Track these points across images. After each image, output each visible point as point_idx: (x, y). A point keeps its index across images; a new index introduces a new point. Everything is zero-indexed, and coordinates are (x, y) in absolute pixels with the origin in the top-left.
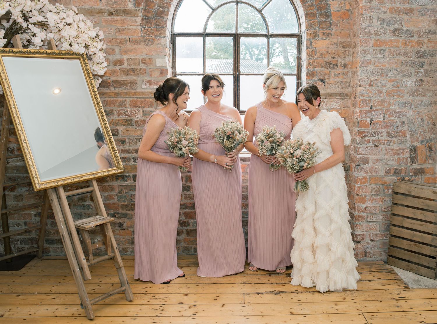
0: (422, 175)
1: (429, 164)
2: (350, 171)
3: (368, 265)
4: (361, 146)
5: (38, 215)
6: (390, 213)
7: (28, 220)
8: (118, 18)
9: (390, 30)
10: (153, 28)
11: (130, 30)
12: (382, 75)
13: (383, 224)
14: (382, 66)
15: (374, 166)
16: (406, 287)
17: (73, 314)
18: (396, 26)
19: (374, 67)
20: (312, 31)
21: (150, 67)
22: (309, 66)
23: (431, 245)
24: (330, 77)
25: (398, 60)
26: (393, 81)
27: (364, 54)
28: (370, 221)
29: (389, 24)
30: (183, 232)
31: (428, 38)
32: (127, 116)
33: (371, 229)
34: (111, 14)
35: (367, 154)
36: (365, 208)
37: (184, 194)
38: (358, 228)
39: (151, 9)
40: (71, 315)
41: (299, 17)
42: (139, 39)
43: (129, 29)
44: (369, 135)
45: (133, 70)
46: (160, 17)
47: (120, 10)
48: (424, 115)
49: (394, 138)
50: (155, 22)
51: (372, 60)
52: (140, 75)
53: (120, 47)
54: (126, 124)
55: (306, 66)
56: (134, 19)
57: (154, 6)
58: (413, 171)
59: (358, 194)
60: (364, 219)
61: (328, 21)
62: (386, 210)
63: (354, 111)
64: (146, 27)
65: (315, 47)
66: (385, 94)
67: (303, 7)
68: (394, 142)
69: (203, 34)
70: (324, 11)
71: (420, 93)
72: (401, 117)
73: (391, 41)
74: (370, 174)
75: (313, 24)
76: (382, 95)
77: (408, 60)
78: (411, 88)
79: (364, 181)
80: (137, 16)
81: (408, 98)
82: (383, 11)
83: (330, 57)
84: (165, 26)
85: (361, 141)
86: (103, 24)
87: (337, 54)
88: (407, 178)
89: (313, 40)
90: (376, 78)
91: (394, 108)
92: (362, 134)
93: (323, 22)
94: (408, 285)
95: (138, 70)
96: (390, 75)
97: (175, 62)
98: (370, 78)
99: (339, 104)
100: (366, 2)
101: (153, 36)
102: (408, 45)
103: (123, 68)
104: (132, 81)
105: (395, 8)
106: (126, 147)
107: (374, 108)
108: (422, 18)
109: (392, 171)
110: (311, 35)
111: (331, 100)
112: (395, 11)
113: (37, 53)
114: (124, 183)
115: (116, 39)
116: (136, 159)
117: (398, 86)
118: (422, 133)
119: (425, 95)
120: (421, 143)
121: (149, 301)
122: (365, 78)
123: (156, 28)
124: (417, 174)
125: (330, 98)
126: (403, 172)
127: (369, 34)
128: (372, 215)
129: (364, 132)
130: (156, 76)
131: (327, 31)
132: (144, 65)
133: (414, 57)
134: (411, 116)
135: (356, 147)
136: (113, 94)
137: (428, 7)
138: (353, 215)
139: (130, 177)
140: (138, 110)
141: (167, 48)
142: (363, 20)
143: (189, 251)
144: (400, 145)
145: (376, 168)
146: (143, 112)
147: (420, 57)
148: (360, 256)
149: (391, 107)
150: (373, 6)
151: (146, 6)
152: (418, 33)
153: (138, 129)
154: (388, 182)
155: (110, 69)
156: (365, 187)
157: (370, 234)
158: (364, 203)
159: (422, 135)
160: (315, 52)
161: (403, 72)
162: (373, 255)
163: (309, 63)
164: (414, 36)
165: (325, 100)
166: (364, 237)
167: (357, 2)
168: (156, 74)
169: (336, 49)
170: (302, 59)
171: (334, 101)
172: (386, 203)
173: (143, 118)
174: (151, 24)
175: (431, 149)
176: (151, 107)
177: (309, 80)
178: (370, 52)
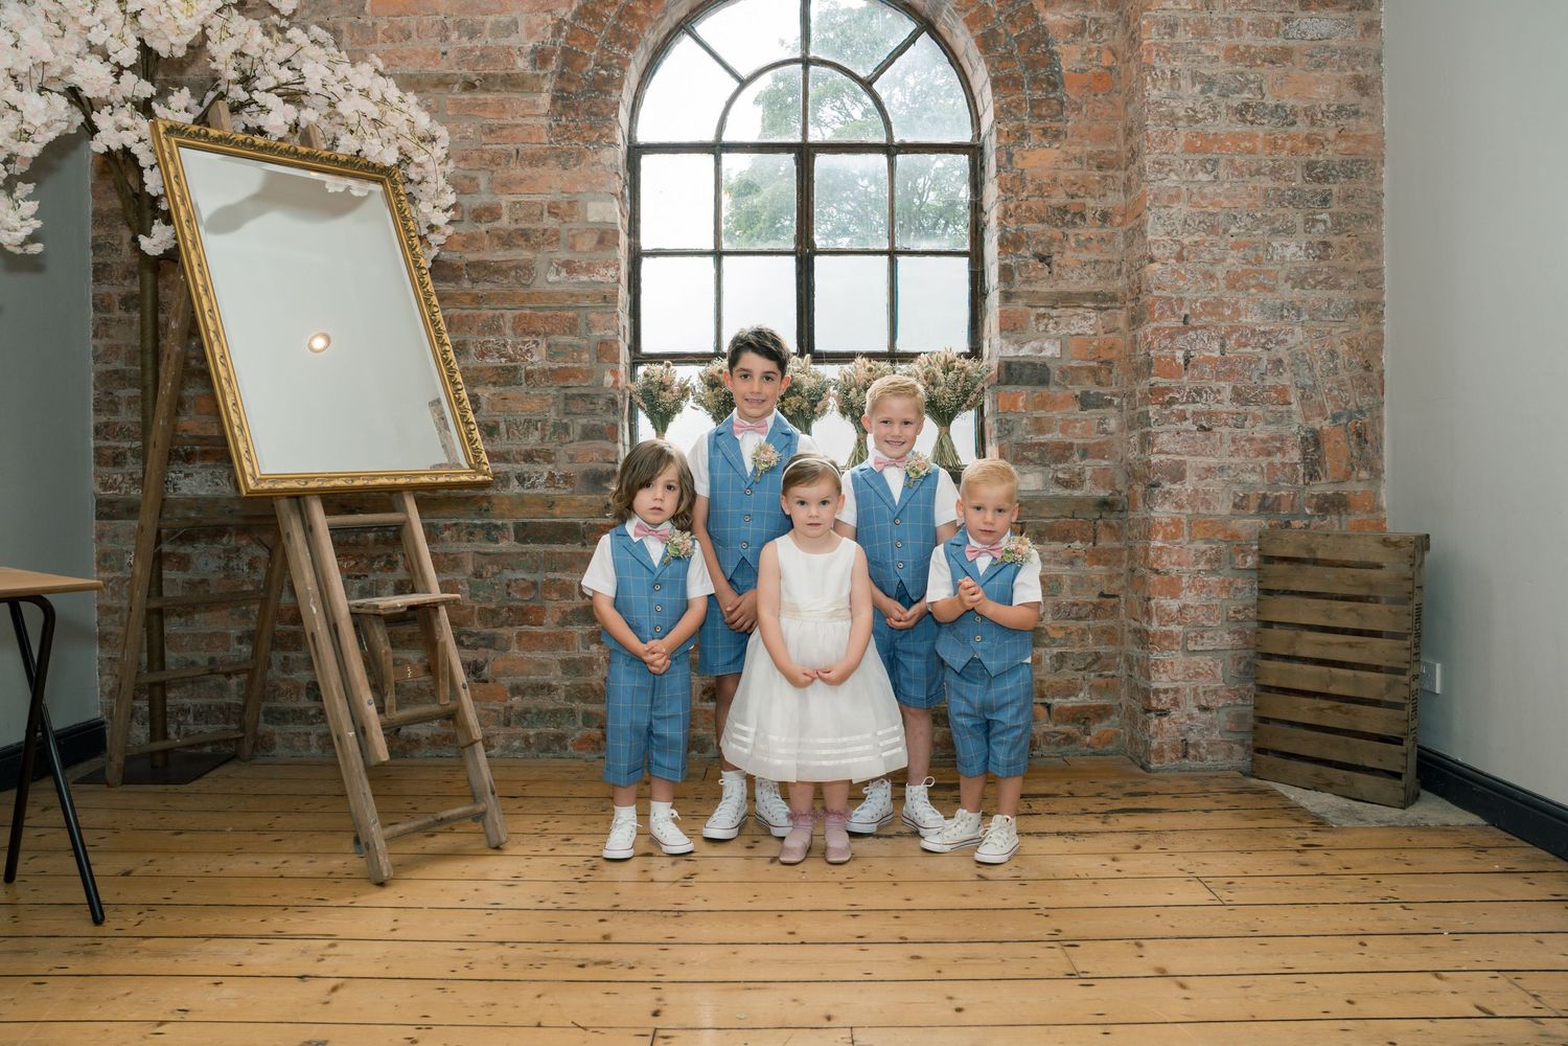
0: (1340, 514)
1: (1359, 481)
2: (1129, 512)
3: (1193, 779)
4: (1159, 429)
5: (249, 637)
6: (1254, 621)
7: (219, 654)
8: (489, 97)
9: (1228, 107)
10: (582, 121)
11: (520, 129)
12: (1212, 230)
13: (1234, 660)
14: (1212, 204)
15: (1201, 486)
16: (1320, 824)
18: (1246, 95)
19: (1188, 209)
20: (1013, 125)
21: (570, 226)
22: (1004, 219)
24: (1064, 248)
25: (1254, 188)
26: (1244, 247)
27: (1159, 171)
28: (1196, 648)
29: (1227, 90)
31: (1337, 126)
32: (503, 360)
34: (470, 86)
35: (1178, 454)
36: (1180, 611)
38: (1161, 670)
39: (576, 73)
41: (973, 98)
42: (542, 152)
43: (517, 125)
44: (1182, 397)
45: (525, 235)
46: (601, 92)
47: (494, 76)
48: (1336, 340)
49: (1255, 408)
50: (587, 105)
51: (1184, 188)
52: (542, 247)
53: (493, 172)
54: (502, 381)
55: (998, 220)
56: (530, 98)
57: (586, 65)
58: (1314, 501)
59: (1159, 568)
60: (1178, 644)
61: (1053, 98)
62: (1240, 617)
63: (1135, 336)
64: (564, 119)
65: (1020, 166)
66: (1223, 283)
67: (986, 63)
68: (1255, 418)
69: (715, 146)
70: (1042, 72)
71: (1321, 278)
72: (1271, 345)
73: (1235, 137)
74: (1190, 511)
75: (1015, 107)
76: (1214, 285)
77: (1283, 189)
78: (1297, 265)
79: (1174, 531)
80: (540, 91)
81: (1287, 292)
82: (1208, 57)
83: (1064, 195)
84: (613, 116)
85: (1161, 416)
86: (450, 113)
87: (1083, 187)
88: (1297, 524)
89: (1015, 150)
90: (1196, 238)
91: (1249, 321)
92: (1163, 395)
93: (1042, 101)
94: (1324, 818)
95: (538, 234)
96: (1233, 230)
98: (1180, 238)
99: (1092, 322)
100: (1159, 34)
101: (581, 144)
102: (1282, 148)
103: (497, 229)
104: (522, 264)
105: (1242, 49)
106: (501, 444)
107: (1192, 321)
108: (1317, 74)
109: (1254, 503)
110: (1008, 136)
111: (1070, 311)
114: (491, 548)
115: (482, 151)
116: (524, 479)
117: (1259, 260)
118: (1335, 393)
119: (1337, 286)
120: (1334, 421)
122: (1165, 238)
123: (588, 122)
124: (1327, 511)
125: (1066, 307)
126: (1285, 504)
127: (1172, 118)
129: (1167, 389)
130: (585, 248)
131: (1052, 124)
132: (553, 219)
133: (1299, 179)
134: (1302, 344)
135: (1147, 433)
136: (469, 298)
137: (1333, 43)
138: (1144, 635)
139: (508, 529)
140: (535, 342)
141: (616, 174)
142: (1154, 80)
144: (1272, 428)
145: (1206, 494)
146: (549, 346)
147: (1318, 179)
148: (1169, 755)
149: (1243, 319)
150: (1178, 44)
151: (564, 64)
152: (1309, 113)
153: (535, 395)
154: (1244, 533)
155: (464, 233)
156: (1177, 547)
157: (1195, 689)
158: (1175, 596)
159: (1334, 399)
160: (1022, 180)
161: (1271, 221)
162: (1209, 752)
163: (1006, 212)
164: (1299, 124)
165: (1054, 313)
166: (1180, 698)
167: (1134, 40)
168: (588, 242)
169: (1078, 173)
170: (986, 207)
171: (1078, 315)
172: (1239, 596)
173: (548, 365)
174: (576, 110)
175: (1364, 437)
176: (571, 333)
177: (1007, 258)
178: (1176, 166)
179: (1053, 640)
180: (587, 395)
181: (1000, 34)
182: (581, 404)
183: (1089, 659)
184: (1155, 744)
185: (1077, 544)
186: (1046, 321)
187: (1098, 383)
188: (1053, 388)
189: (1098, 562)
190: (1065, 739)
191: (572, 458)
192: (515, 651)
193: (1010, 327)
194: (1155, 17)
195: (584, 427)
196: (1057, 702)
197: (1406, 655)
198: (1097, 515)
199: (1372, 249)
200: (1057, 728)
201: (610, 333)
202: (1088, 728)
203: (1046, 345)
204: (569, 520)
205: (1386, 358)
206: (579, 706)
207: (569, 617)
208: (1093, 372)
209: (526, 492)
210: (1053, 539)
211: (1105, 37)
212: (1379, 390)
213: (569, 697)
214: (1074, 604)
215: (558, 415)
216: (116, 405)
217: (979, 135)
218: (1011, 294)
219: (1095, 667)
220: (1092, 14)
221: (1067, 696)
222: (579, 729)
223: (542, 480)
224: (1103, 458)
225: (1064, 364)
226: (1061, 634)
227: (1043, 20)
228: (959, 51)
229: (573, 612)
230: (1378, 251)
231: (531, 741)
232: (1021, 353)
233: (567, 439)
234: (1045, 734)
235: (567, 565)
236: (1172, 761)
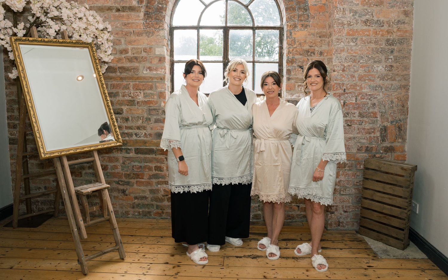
0: (391, 152)
1: (398, 142)
3: (340, 234)
6: (362, 187)
7: (47, 185)
8: (124, 14)
9: (361, 21)
10: (154, 21)
11: (134, 24)
12: (354, 61)
13: (355, 197)
14: (355, 53)
15: (347, 143)
16: (375, 256)
17: (71, 269)
18: (367, 17)
19: (347, 54)
20: (292, 23)
21: (150, 56)
22: (289, 54)
23: (400, 218)
25: (369, 48)
26: (365, 67)
27: (338, 42)
28: (344, 193)
29: (361, 15)
31: (397, 27)
32: (130, 98)
33: (344, 201)
34: (118, 10)
36: (339, 182)
39: (152, 6)
40: (70, 270)
41: (281, 11)
42: (141, 31)
43: (133, 23)
45: (136, 58)
46: (160, 12)
47: (126, 7)
48: (393, 97)
49: (366, 119)
50: (155, 16)
51: (346, 47)
52: (141, 62)
53: (126, 38)
54: (130, 104)
55: (287, 54)
56: (137, 14)
57: (155, 3)
58: (383, 148)
60: (338, 192)
61: (306, 14)
62: (358, 184)
64: (148, 21)
65: (294, 37)
66: (357, 79)
67: (284, 2)
68: (366, 122)
69: (197, 27)
70: (302, 6)
71: (390, 77)
72: (372, 99)
73: (363, 31)
75: (293, 17)
76: (354, 79)
77: (378, 48)
78: (382, 73)
80: (140, 12)
81: (378, 82)
82: (355, 4)
83: (308, 46)
84: (163, 20)
86: (112, 19)
87: (314, 43)
88: (377, 155)
89: (292, 31)
90: (349, 64)
91: (365, 91)
93: (302, 15)
94: (377, 254)
95: (140, 58)
96: (361, 61)
97: (173, 51)
98: (344, 64)
101: (153, 29)
102: (379, 34)
103: (127, 56)
104: (135, 68)
105: (367, 1)
106: (130, 124)
107: (347, 91)
108: (392, 10)
109: (364, 149)
110: (290, 27)
112: (367, 3)
113: (51, 42)
115: (122, 31)
116: (137, 135)
117: (369, 71)
118: (392, 114)
119: (395, 80)
120: (391, 123)
121: (139, 260)
122: (339, 64)
124: (388, 152)
126: (374, 149)
127: (343, 24)
128: (345, 188)
130: (155, 63)
131: (305, 23)
132: (145, 53)
133: (384, 44)
134: (382, 98)
136: (119, 78)
139: (132, 150)
140: (140, 92)
141: (165, 38)
142: (337, 11)
144: (371, 125)
145: (349, 146)
146: (144, 94)
147: (390, 45)
148: (334, 225)
149: (363, 90)
151: (148, 3)
152: (388, 23)
153: (140, 109)
154: (360, 158)
155: (117, 57)
157: (343, 206)
159: (392, 116)
160: (295, 42)
161: (374, 58)
162: (346, 225)
163: (289, 52)
164: (384, 26)
166: (338, 208)
168: (156, 61)
169: (313, 39)
170: (284, 48)
172: (358, 177)
173: (144, 99)
174: (152, 18)
175: (401, 129)
176: (151, 90)
177: (289, 67)
178: (343, 40)
180: (156, 109)
182: (154, 112)
184: (329, 222)
186: (301, 87)
190: (303, 217)
191: (152, 129)
192: (135, 186)
193: (289, 89)
195: (155, 119)
196: (301, 205)
197: (406, 204)
199: (407, 68)
200: (301, 213)
201: (163, 90)
203: (301, 95)
204: (151, 148)
205: (409, 103)
206: (154, 203)
207: (151, 177)
209: (138, 138)
212: (406, 114)
213: (152, 200)
215: (147, 115)
216: (13, 110)
217: (282, 24)
218: (290, 78)
222: (155, 210)
223: (142, 135)
229: (152, 175)
230: (409, 69)
231: (141, 213)
232: (293, 97)
233: (150, 123)
234: (297, 215)
235: (151, 161)
236: (335, 227)
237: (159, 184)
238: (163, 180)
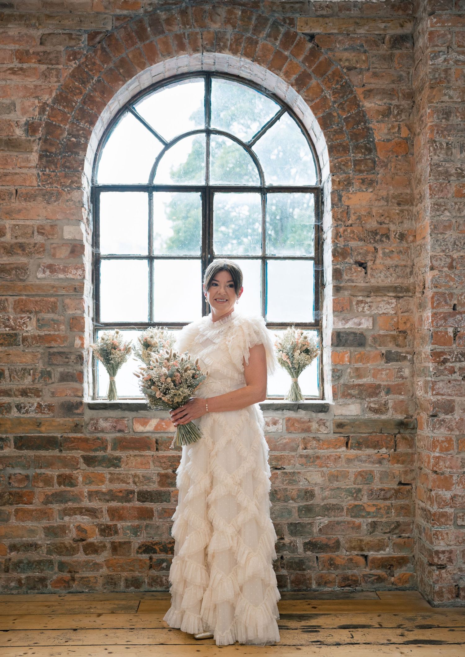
2: (418, 430)
4: (438, 379)
10: (60, 172)
11: (17, 176)
19: (457, 234)
20: (343, 176)
21: (52, 241)
22: (337, 239)
24: (375, 257)
27: (438, 210)
28: (464, 524)
30: (105, 546)
32: (7, 329)
33: (464, 541)
35: (449, 395)
36: (453, 498)
37: (110, 473)
38: (440, 538)
39: (55, 140)
41: (317, 156)
42: (33, 192)
43: (16, 174)
44: (452, 358)
45: (22, 246)
46: (72, 152)
50: (63, 161)
51: (454, 221)
52: (33, 255)
54: (6, 343)
55: (332, 238)
56: (25, 156)
57: (62, 134)
59: (437, 470)
60: (451, 520)
61: (369, 159)
63: (421, 316)
64: (47, 170)
65: (346, 204)
67: (326, 135)
69: (149, 187)
70: (362, 141)
74: (458, 433)
75: (344, 165)
79: (447, 446)
80: (31, 151)
83: (376, 222)
84: (80, 169)
85: (438, 370)
87: (388, 217)
89: (343, 193)
90: (462, 254)
92: (439, 357)
93: (361, 161)
95: (31, 246)
97: (99, 234)
98: (451, 253)
99: (393, 305)
100: (438, 119)
101: (59, 187)
103: (3, 243)
104: (20, 266)
106: (5, 385)
107: (459, 308)
110: (339, 184)
111: (379, 299)
116: (21, 408)
122: (442, 254)
123: (64, 172)
125: (376, 296)
127: (447, 174)
129: (442, 352)
130: (62, 256)
131: (368, 176)
132: (41, 237)
135: (429, 381)
138: (428, 513)
139: (10, 441)
140: (29, 318)
141: (83, 207)
142: (434, 149)
143: (115, 584)
146: (38, 320)
148: (446, 595)
150: (452, 125)
151: (48, 133)
153: (29, 352)
156: (449, 457)
158: (448, 489)
160: (348, 213)
163: (337, 234)
165: (368, 300)
166: (454, 557)
167: (422, 121)
168: (64, 253)
169: (386, 208)
170: (325, 229)
171: (384, 301)
173: (38, 333)
174: (56, 165)
176: (53, 312)
177: (338, 264)
178: (449, 207)
179: (369, 513)
180: (63, 353)
181: (334, 117)
182: (59, 358)
183: (393, 526)
184: (437, 587)
185: (384, 450)
186: (363, 305)
187: (397, 345)
188: (368, 349)
189: (398, 462)
190: (377, 579)
191: (53, 394)
192: (13, 521)
193: (338, 309)
194: (436, 107)
195: (61, 374)
196: (371, 554)
198: (397, 431)
200: (372, 572)
201: (79, 312)
202: (392, 571)
203: (363, 321)
204: (51, 435)
206: (55, 557)
207: (50, 499)
208: (394, 338)
209: (22, 416)
210: (368, 447)
211: (404, 117)
213: (49, 552)
214: (382, 490)
215: (44, 365)
217: (321, 181)
218: (341, 287)
219: (397, 531)
220: (395, 102)
221: (378, 550)
222: (55, 573)
223: (33, 409)
224: (400, 394)
225: (376, 333)
226: (373, 509)
227: (363, 106)
228: (308, 127)
229: (52, 495)
231: (23, 582)
232: (347, 326)
233: (50, 381)
234: (364, 575)
235: (49, 464)
236: (449, 599)
237: (66, 515)
238: (76, 505)
